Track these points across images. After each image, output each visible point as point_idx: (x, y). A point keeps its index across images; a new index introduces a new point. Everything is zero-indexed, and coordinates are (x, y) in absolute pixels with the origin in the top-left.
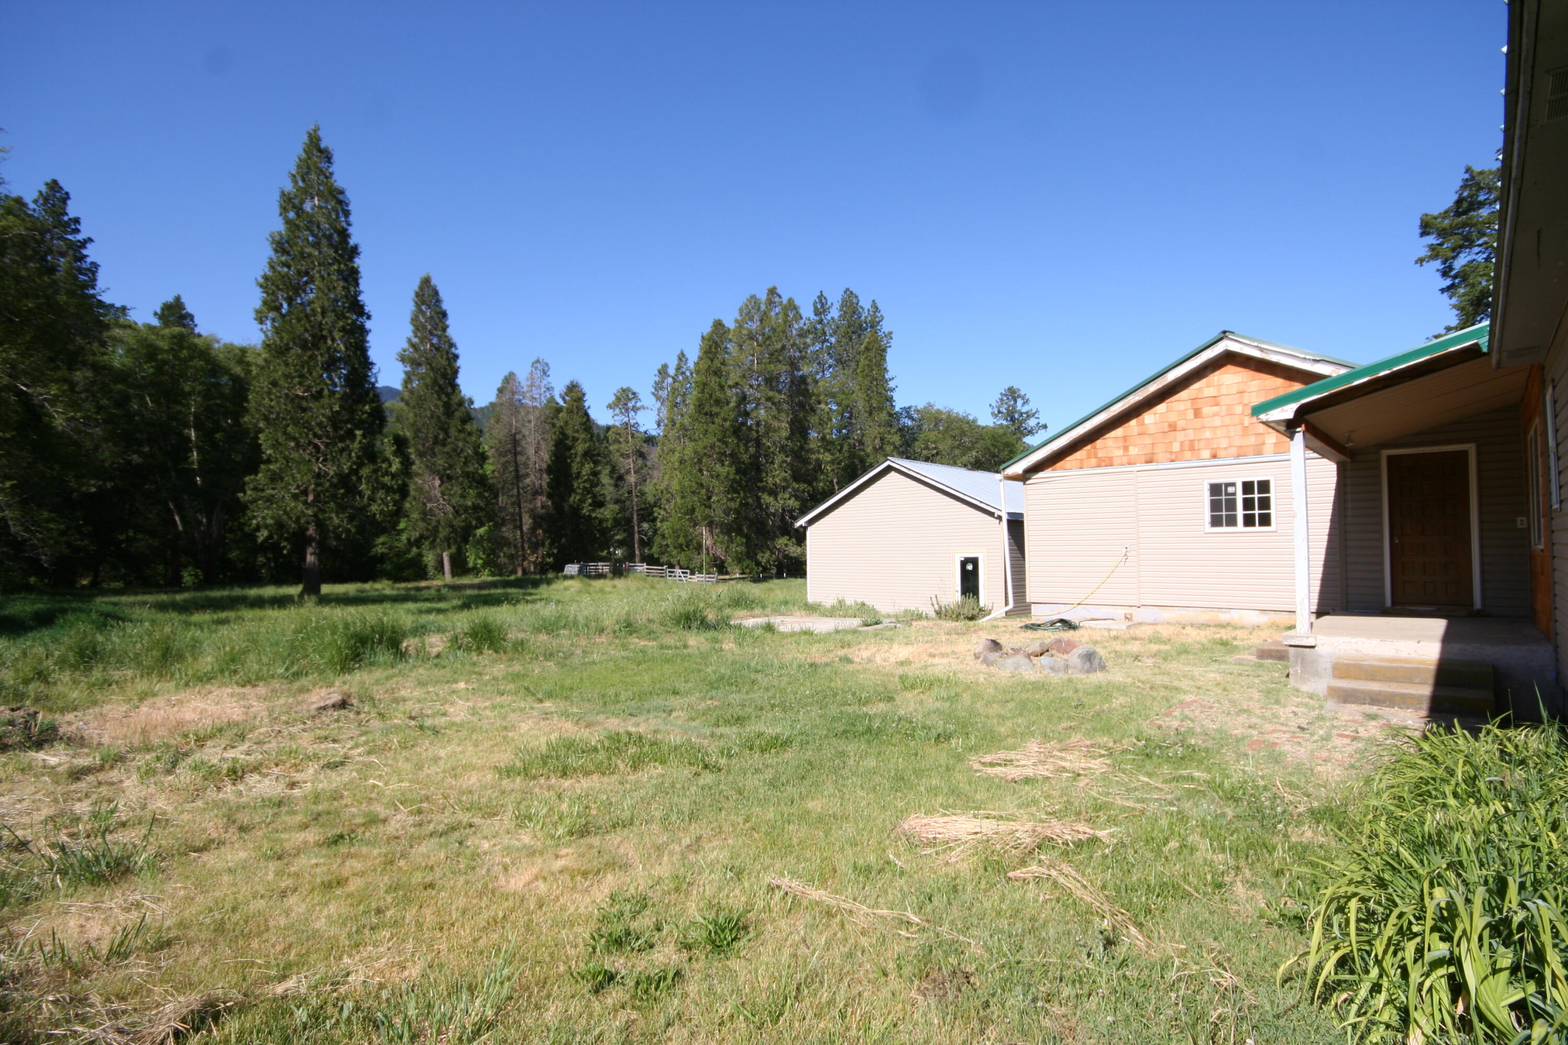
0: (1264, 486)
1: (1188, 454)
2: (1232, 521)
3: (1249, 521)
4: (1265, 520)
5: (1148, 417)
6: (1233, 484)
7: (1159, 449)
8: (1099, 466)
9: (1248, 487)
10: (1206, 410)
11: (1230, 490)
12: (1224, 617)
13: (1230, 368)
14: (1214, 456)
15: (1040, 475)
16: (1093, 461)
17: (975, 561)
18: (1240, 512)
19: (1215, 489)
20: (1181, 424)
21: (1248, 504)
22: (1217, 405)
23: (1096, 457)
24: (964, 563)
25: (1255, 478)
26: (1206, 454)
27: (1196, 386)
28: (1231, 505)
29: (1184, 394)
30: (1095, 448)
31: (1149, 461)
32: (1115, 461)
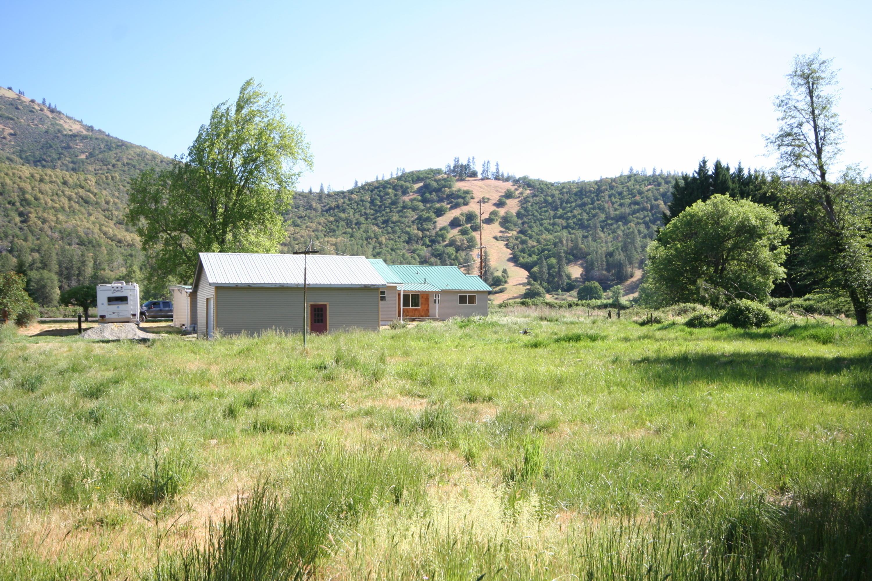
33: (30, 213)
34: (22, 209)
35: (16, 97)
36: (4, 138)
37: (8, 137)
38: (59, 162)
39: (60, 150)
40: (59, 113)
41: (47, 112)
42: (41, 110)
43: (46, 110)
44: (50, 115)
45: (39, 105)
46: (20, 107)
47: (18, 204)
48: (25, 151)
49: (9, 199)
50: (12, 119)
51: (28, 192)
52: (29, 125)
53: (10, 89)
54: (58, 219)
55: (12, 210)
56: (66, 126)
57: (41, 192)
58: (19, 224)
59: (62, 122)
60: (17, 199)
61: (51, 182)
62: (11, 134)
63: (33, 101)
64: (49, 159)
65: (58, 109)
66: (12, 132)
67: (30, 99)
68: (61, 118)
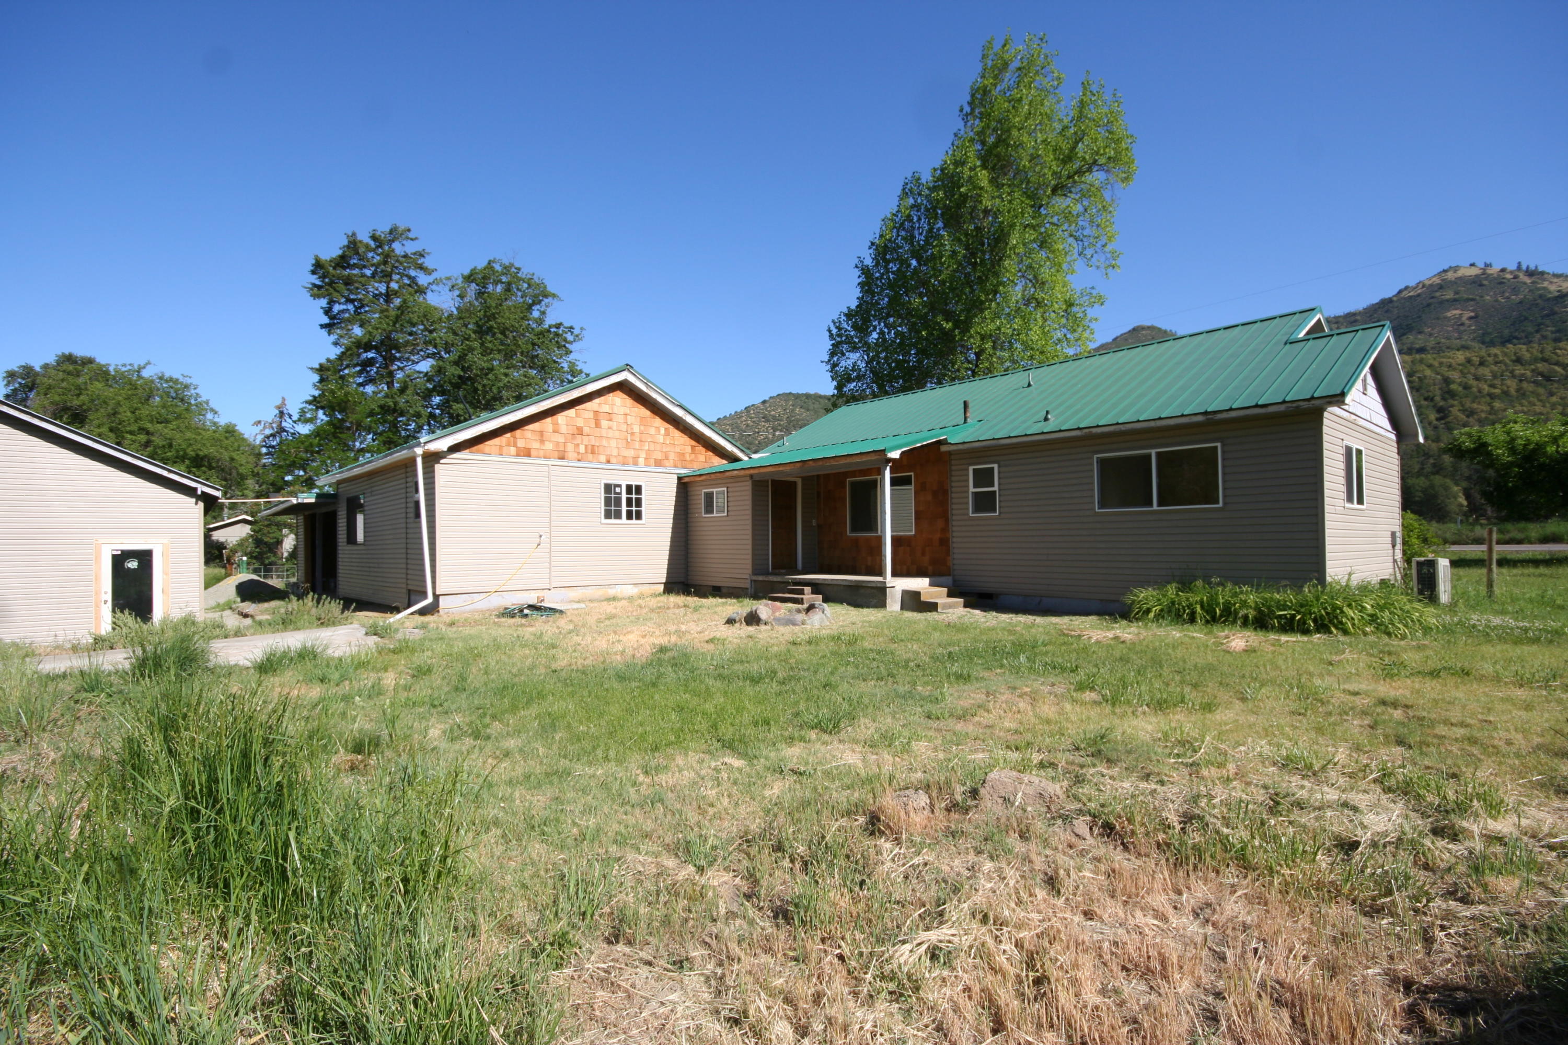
0: (639, 489)
1: (590, 456)
2: (618, 515)
3: (629, 516)
4: (639, 516)
5: (561, 418)
6: (620, 486)
7: (570, 447)
8: (518, 455)
9: (629, 488)
10: (604, 423)
11: (618, 490)
12: (611, 592)
13: (618, 393)
14: (608, 462)
15: (457, 455)
16: (513, 450)
17: (145, 557)
18: (624, 508)
19: (608, 488)
20: (586, 430)
21: (629, 503)
22: (611, 420)
23: (515, 445)
24: (119, 560)
25: (634, 483)
26: (603, 458)
27: (597, 401)
28: (618, 502)
29: (588, 405)
30: (515, 437)
31: (562, 458)
32: (533, 453)
33: (1452, 406)
34: (1442, 403)
35: (1479, 272)
36: (1462, 324)
37: (1467, 322)
38: (1538, 336)
39: (1539, 320)
40: (1542, 273)
41: (1523, 278)
42: (1516, 277)
43: (1521, 275)
44: (1528, 281)
45: (1511, 272)
46: (1485, 282)
47: (1438, 398)
48: (1490, 334)
49: (1426, 395)
50: (1473, 300)
51: (1454, 382)
52: (1497, 301)
53: (1472, 265)
54: (1492, 408)
55: (1428, 407)
56: (1553, 288)
57: (1477, 378)
58: (1435, 422)
59: (1546, 284)
60: (1438, 392)
61: (1496, 363)
62: (1471, 318)
63: (1503, 270)
64: (1523, 335)
65: (1540, 269)
66: (1472, 314)
67: (1499, 268)
68: (1544, 280)
